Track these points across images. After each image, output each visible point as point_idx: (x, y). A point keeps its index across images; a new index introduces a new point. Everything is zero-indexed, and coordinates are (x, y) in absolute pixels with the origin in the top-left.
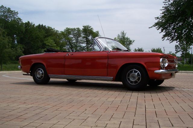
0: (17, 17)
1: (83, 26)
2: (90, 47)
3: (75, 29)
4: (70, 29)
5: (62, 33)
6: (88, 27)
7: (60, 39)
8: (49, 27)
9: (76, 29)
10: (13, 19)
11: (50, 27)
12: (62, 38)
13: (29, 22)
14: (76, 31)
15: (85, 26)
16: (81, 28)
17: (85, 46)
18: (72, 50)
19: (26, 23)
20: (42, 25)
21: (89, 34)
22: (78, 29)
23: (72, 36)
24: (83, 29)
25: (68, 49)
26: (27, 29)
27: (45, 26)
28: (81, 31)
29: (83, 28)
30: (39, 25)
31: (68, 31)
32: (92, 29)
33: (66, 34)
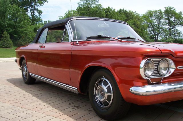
0: (98, 4)
1: (165, 8)
2: (172, 28)
3: (156, 12)
4: (152, 12)
5: (144, 17)
6: (170, 8)
7: (141, 22)
8: (130, 11)
9: (158, 11)
10: (95, 6)
11: (131, 11)
12: (142, 21)
13: (109, 7)
14: (158, 13)
15: (167, 8)
17: (168, 28)
18: (154, 32)
19: (107, 8)
20: (123, 9)
21: (172, 16)
22: (160, 10)
23: (154, 18)
24: (165, 11)
25: (150, 32)
26: (108, 14)
27: (126, 10)
28: (163, 13)
29: (165, 9)
30: (121, 10)
31: (150, 14)
32: (174, 10)
33: (148, 17)
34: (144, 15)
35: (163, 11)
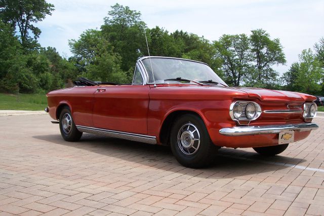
0: (140, 21)
1: (252, 31)
2: (264, 66)
3: (237, 37)
4: (230, 37)
5: (217, 45)
6: (260, 32)
7: (212, 54)
8: (192, 35)
9: (240, 37)
10: (134, 24)
11: (194, 35)
12: (214, 53)
13: (157, 28)
14: (240, 40)
15: (255, 31)
16: (249, 35)
17: (256, 66)
18: (233, 72)
19: (153, 29)
20: (181, 32)
21: (263, 45)
22: (244, 35)
23: (233, 49)
24: (252, 36)
25: (227, 71)
26: (155, 39)
27: (186, 33)
28: (248, 39)
29: (252, 34)
30: (177, 32)
31: (227, 41)
32: (267, 35)
33: (223, 45)
34: (216, 42)
35: (249, 37)
